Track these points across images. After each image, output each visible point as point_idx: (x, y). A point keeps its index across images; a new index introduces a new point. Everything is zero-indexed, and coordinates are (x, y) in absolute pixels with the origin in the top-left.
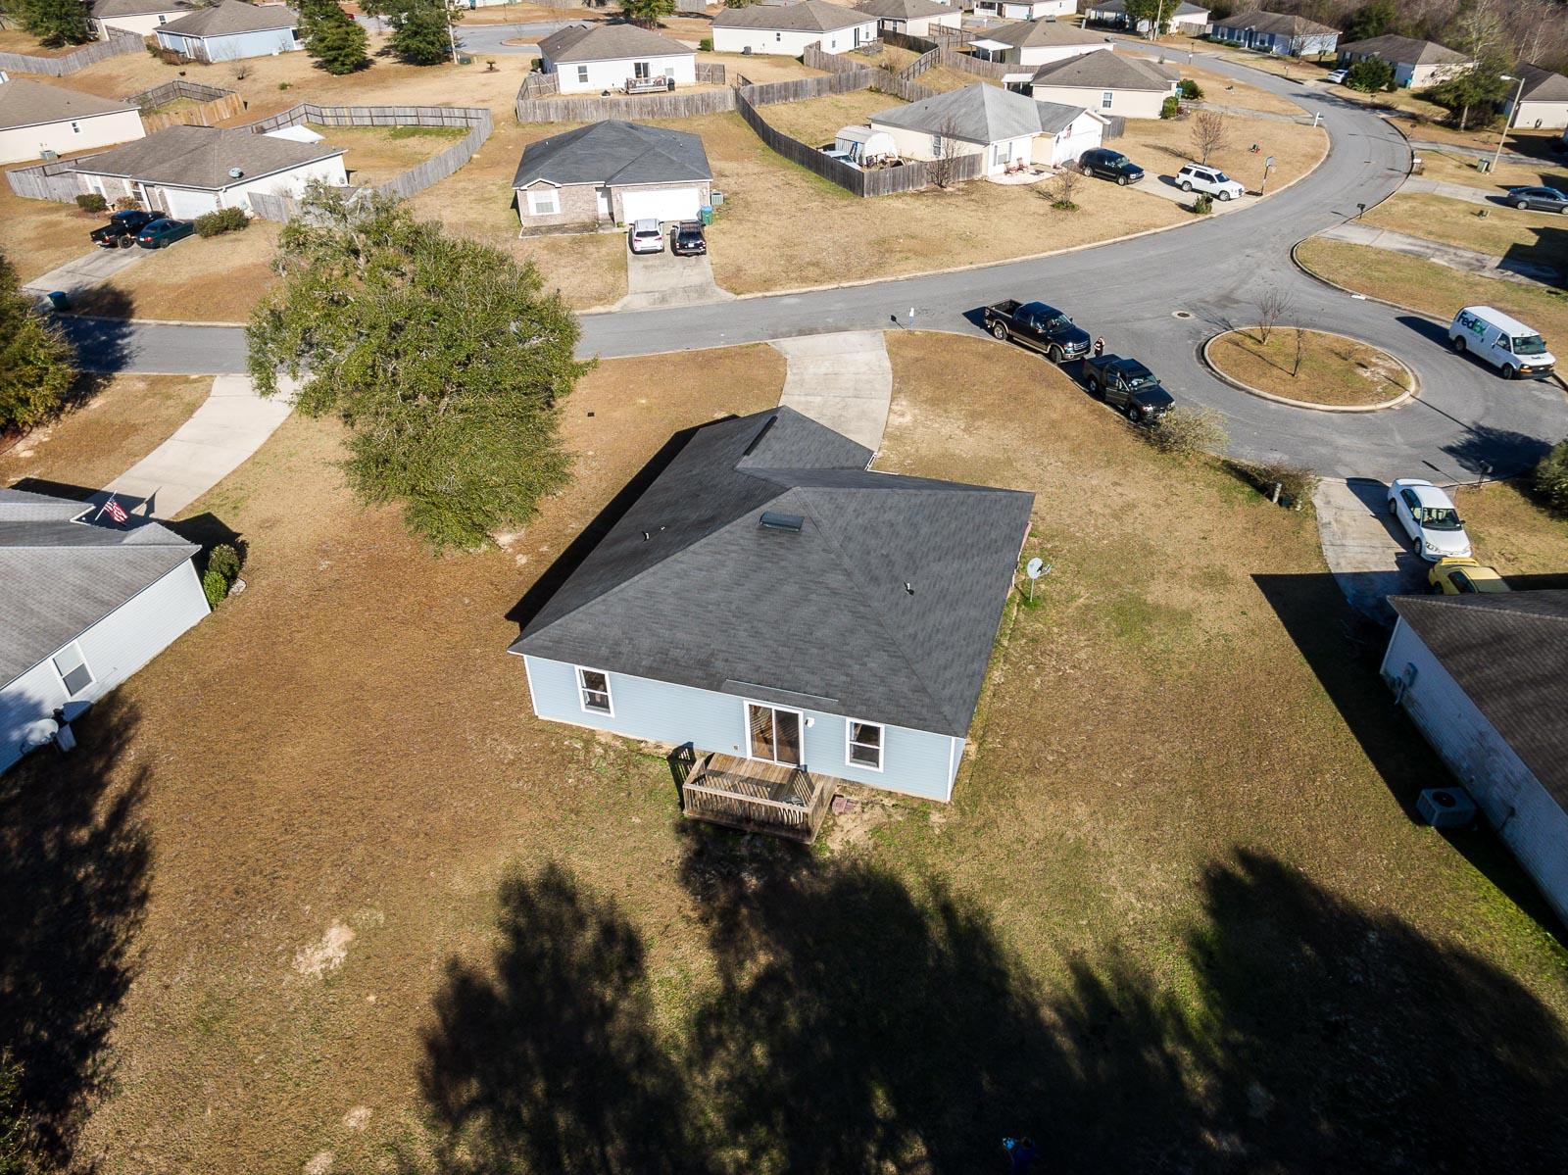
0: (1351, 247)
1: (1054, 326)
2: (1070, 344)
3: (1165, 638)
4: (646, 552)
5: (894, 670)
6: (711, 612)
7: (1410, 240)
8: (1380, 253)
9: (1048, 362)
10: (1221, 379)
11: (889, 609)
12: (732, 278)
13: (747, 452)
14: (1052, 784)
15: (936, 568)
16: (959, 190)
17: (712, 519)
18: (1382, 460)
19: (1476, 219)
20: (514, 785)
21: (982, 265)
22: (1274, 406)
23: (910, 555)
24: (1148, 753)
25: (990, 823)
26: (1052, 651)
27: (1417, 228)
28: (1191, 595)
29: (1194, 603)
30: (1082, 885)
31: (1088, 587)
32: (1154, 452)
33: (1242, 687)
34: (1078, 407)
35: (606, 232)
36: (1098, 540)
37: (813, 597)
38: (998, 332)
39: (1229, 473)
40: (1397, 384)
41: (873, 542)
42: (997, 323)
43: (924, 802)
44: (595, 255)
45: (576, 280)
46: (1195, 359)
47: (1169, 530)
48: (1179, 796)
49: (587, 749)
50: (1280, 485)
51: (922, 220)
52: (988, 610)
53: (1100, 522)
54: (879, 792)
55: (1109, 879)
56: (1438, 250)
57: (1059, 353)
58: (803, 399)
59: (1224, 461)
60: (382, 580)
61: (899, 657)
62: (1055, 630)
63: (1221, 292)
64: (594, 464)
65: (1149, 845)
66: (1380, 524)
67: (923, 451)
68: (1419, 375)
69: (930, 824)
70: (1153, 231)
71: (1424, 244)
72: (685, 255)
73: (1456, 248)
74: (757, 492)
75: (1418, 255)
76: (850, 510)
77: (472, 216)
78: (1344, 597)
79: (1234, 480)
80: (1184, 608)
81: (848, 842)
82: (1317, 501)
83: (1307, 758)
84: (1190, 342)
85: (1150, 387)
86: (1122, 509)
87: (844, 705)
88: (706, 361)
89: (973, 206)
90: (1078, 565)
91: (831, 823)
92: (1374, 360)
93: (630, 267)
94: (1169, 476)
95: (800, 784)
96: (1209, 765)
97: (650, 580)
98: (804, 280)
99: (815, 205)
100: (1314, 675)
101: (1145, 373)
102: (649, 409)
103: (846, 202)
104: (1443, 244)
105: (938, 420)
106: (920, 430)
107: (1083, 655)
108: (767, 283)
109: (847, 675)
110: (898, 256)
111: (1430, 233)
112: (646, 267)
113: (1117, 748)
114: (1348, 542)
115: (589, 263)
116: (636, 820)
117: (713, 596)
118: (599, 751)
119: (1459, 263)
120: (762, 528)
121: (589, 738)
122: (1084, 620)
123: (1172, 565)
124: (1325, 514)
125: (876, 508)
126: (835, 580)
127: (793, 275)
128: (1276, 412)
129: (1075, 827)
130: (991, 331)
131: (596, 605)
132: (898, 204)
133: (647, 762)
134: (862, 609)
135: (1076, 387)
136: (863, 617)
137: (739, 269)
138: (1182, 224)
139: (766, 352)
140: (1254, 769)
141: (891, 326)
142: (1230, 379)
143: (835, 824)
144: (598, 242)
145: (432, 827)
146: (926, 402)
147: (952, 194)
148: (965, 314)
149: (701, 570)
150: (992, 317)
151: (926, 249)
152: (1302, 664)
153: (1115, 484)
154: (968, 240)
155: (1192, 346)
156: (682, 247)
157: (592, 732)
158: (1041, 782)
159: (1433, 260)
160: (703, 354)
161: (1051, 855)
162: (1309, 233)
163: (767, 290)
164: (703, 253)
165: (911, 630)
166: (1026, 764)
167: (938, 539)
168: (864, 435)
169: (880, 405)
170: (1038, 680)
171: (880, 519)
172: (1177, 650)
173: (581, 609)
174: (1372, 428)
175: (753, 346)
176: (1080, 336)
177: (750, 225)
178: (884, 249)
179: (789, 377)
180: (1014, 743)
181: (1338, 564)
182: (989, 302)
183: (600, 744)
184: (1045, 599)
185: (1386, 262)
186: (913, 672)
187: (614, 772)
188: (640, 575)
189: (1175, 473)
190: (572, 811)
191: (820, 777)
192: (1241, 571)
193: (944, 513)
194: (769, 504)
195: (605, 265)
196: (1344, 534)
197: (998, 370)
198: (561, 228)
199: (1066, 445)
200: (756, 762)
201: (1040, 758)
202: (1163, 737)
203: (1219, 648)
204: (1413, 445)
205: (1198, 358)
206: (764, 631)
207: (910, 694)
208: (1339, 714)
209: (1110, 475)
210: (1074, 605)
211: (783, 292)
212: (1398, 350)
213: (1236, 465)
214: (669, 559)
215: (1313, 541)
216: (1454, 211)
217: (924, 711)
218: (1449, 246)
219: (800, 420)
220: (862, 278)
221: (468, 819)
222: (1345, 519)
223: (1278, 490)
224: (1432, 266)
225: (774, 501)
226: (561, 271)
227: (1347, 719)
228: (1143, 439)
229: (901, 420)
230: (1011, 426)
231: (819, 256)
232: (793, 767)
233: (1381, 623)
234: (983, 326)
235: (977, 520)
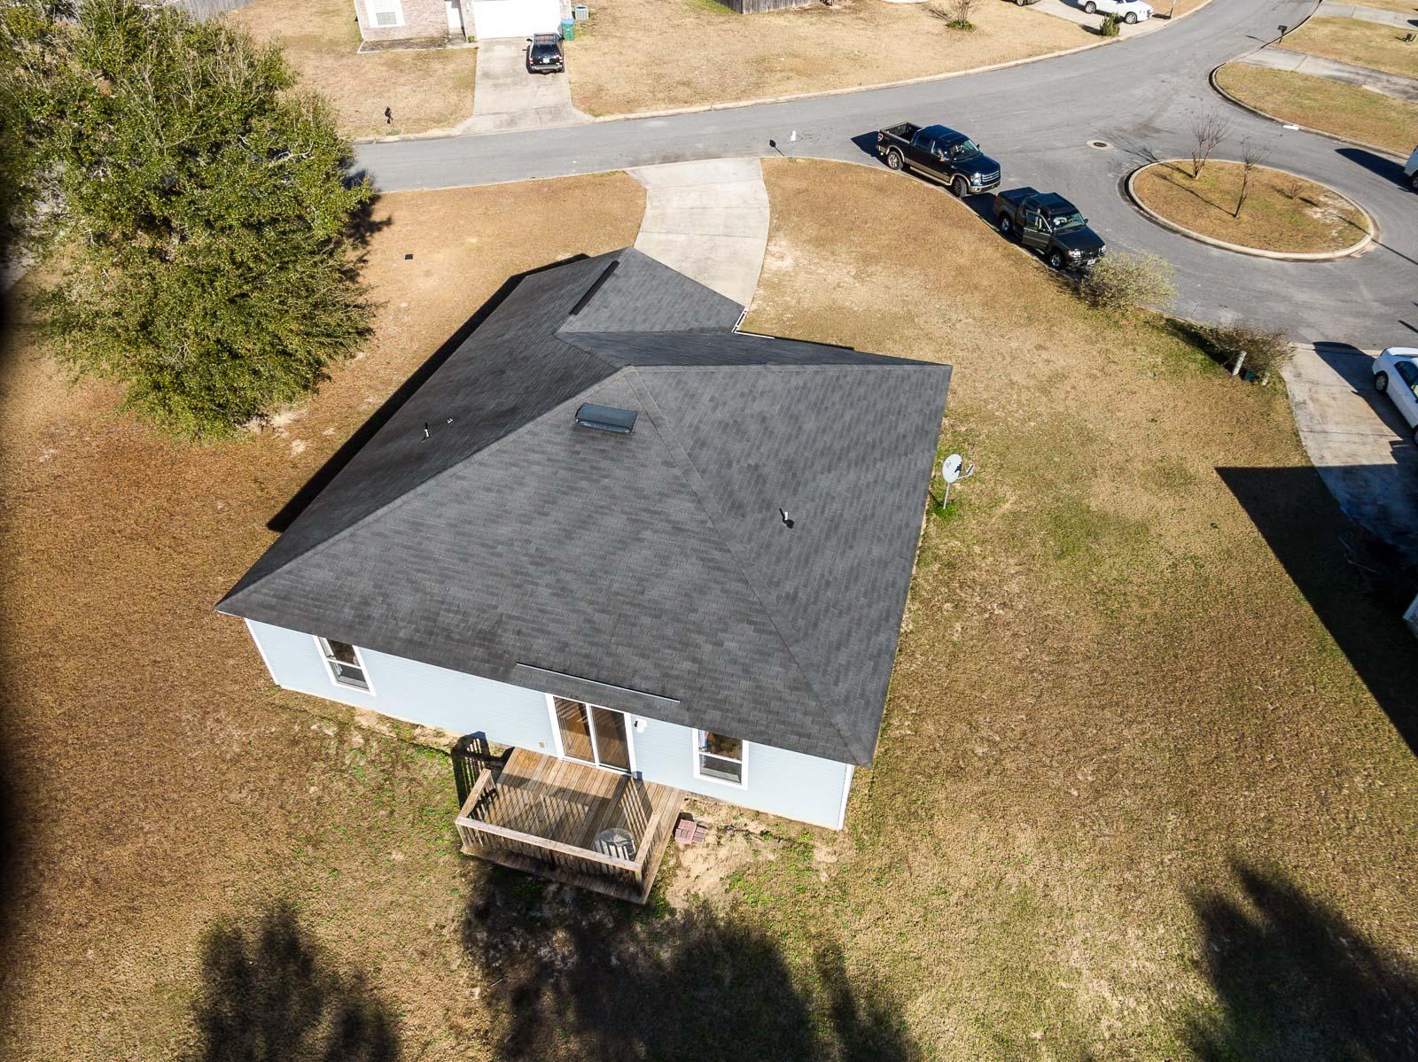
0: (1276, 73)
1: (957, 154)
2: (977, 175)
3: (1118, 560)
4: (421, 458)
5: (761, 653)
6: (500, 555)
7: (1337, 66)
8: (1306, 79)
9: (950, 196)
10: (1151, 219)
11: (759, 555)
12: (592, 99)
13: (575, 311)
14: (984, 793)
15: (825, 482)
16: (846, 7)
17: (513, 411)
18: (1351, 320)
19: (1403, 44)
20: (234, 796)
21: (873, 86)
22: (1215, 252)
23: (789, 464)
24: (1111, 741)
25: (900, 861)
26: (974, 581)
27: (1341, 53)
28: (1145, 499)
29: (1150, 510)
30: (1032, 967)
31: (1015, 487)
32: (1083, 307)
33: (1225, 636)
34: (990, 250)
35: (455, 47)
36: (1023, 422)
37: (647, 534)
38: (893, 160)
39: (1175, 335)
40: (1353, 226)
41: (737, 448)
42: (892, 149)
43: (806, 829)
44: (440, 72)
45: (414, 100)
46: (1118, 194)
47: (1110, 409)
48: (1157, 811)
49: (341, 738)
50: (1244, 354)
51: (805, 39)
52: (897, 544)
53: (1025, 396)
54: (742, 812)
55: (1069, 954)
56: (1369, 76)
57: (964, 186)
58: (663, 237)
59: (1167, 320)
60: (116, 476)
61: (771, 633)
62: (977, 549)
63: (1140, 120)
64: (406, 319)
65: (1123, 895)
66: (1366, 404)
67: (806, 304)
68: (1375, 217)
69: (814, 865)
70: (1057, 53)
71: (1352, 69)
72: (540, 72)
73: (1387, 74)
74: (576, 372)
75: (1349, 82)
76: (706, 397)
77: (310, 29)
78: (1336, 503)
79: (1182, 344)
80: (1138, 517)
81: (696, 895)
82: (1286, 374)
83: (1325, 750)
84: (1110, 175)
85: (1076, 228)
86: (1050, 379)
87: (688, 709)
88: (552, 192)
89: (861, 24)
90: (1000, 455)
91: (672, 862)
92: (1322, 199)
93: (477, 86)
94: (1104, 339)
95: (631, 803)
96: (1194, 760)
97: (417, 504)
98: (672, 100)
99: (690, 21)
100: (1316, 618)
101: (1068, 209)
102: (479, 249)
103: (722, 19)
104: (1373, 71)
105: (824, 264)
106: (802, 276)
107: (1014, 587)
108: (630, 103)
109: (694, 660)
110: (779, 75)
111: (1357, 59)
112: (495, 86)
113: (1069, 733)
114: (1330, 427)
115: (432, 80)
116: (398, 856)
117: (505, 530)
118: (358, 740)
119: (1394, 90)
120: (577, 428)
121: (345, 720)
122: (1012, 537)
123: (1118, 457)
124: (1298, 391)
125: (742, 395)
126: (679, 509)
127: (660, 96)
128: (1220, 259)
129: (1020, 866)
130: (884, 160)
131: (341, 543)
132: (780, 21)
133: (422, 758)
134: (717, 555)
135: (983, 224)
136: (719, 569)
137: (600, 89)
138: (1087, 47)
139: (623, 181)
140: (1255, 765)
141: (769, 152)
142: (1162, 219)
143: (679, 865)
144: (444, 58)
145: (107, 869)
146: (809, 241)
147: (838, 12)
148: (854, 140)
149: (489, 490)
150: (885, 143)
151: (808, 69)
152: (1297, 602)
153: (1039, 347)
154: (856, 60)
155: (1113, 180)
156: (537, 62)
157: (351, 709)
158: (970, 789)
159: (1365, 87)
160: (549, 184)
161: (985, 915)
162: (1227, 57)
163: (630, 111)
164: (560, 70)
165: (789, 587)
166: (947, 759)
167: (827, 438)
168: (735, 286)
169: (754, 245)
170: (958, 626)
171: (748, 411)
172: (1135, 579)
173: (320, 547)
174: (1334, 281)
175: (609, 174)
176: (989, 166)
177: (616, 40)
178: (762, 68)
179: (649, 212)
180: (929, 728)
181: (1322, 457)
182: (881, 125)
183: (359, 728)
184: (961, 505)
185: (1315, 89)
186: (792, 658)
187: (374, 775)
188: (404, 498)
189: (1110, 334)
190: (309, 839)
191: (661, 789)
192: (1203, 467)
193: (837, 397)
194: (591, 391)
195: (450, 84)
196: (1323, 416)
197: (893, 205)
198: (406, 43)
199: (978, 297)
200: (570, 764)
201: (965, 752)
202: (1129, 715)
203: (1189, 577)
204: (1385, 302)
205: (1122, 194)
206: (574, 587)
207: (786, 694)
208: (1359, 680)
209: (1033, 336)
210: (999, 511)
211: (648, 114)
212: (1345, 187)
213: (1182, 325)
214: (445, 474)
215: (1287, 426)
216: (1378, 35)
217: (809, 720)
218: (1380, 72)
219: (651, 265)
220: (738, 99)
221: (160, 853)
222: (1323, 397)
223: (1241, 359)
224: (1365, 95)
225: (596, 387)
226: (399, 89)
227: (1373, 688)
228: (1069, 291)
229: (780, 263)
230: (909, 271)
231: (690, 76)
232: (620, 773)
233: (1390, 542)
234: (875, 153)
235: (879, 407)
